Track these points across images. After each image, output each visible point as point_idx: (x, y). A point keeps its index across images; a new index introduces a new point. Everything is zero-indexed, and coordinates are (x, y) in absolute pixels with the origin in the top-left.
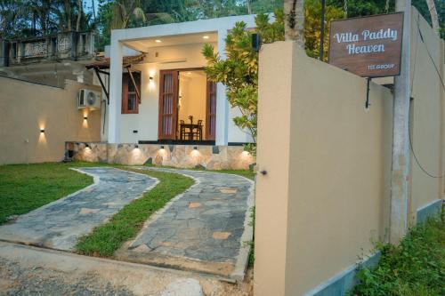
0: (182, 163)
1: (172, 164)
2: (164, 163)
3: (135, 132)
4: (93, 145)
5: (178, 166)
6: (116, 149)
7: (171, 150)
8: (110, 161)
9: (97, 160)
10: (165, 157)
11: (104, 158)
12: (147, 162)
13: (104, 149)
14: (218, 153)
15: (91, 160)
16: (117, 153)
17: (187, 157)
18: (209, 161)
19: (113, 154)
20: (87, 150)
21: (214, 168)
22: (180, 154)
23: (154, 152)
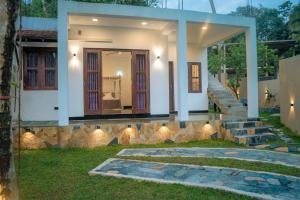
0: (151, 139)
1: (140, 142)
2: (131, 141)
3: (56, 108)
4: (37, 130)
5: (147, 143)
6: (71, 132)
7: (139, 128)
8: (63, 145)
9: (44, 146)
10: (132, 135)
11: (54, 143)
12: (112, 143)
13: (54, 132)
14: (184, 127)
15: (35, 147)
16: (72, 136)
17: (156, 134)
18: (176, 135)
19: (66, 138)
20: (29, 136)
21: (182, 141)
22: (148, 131)
23: (119, 131)
